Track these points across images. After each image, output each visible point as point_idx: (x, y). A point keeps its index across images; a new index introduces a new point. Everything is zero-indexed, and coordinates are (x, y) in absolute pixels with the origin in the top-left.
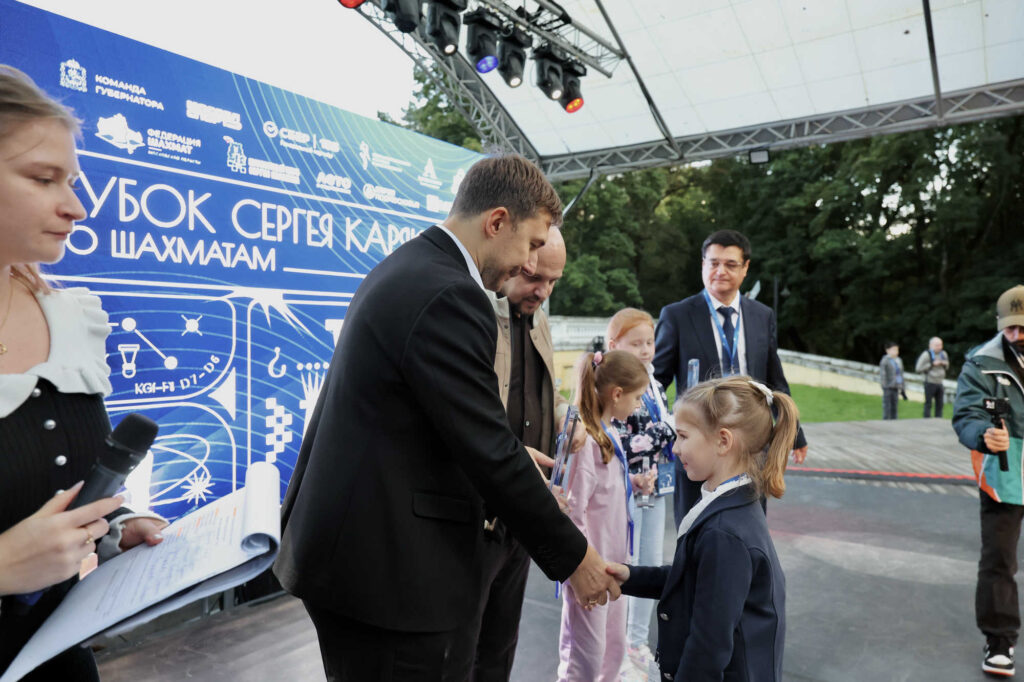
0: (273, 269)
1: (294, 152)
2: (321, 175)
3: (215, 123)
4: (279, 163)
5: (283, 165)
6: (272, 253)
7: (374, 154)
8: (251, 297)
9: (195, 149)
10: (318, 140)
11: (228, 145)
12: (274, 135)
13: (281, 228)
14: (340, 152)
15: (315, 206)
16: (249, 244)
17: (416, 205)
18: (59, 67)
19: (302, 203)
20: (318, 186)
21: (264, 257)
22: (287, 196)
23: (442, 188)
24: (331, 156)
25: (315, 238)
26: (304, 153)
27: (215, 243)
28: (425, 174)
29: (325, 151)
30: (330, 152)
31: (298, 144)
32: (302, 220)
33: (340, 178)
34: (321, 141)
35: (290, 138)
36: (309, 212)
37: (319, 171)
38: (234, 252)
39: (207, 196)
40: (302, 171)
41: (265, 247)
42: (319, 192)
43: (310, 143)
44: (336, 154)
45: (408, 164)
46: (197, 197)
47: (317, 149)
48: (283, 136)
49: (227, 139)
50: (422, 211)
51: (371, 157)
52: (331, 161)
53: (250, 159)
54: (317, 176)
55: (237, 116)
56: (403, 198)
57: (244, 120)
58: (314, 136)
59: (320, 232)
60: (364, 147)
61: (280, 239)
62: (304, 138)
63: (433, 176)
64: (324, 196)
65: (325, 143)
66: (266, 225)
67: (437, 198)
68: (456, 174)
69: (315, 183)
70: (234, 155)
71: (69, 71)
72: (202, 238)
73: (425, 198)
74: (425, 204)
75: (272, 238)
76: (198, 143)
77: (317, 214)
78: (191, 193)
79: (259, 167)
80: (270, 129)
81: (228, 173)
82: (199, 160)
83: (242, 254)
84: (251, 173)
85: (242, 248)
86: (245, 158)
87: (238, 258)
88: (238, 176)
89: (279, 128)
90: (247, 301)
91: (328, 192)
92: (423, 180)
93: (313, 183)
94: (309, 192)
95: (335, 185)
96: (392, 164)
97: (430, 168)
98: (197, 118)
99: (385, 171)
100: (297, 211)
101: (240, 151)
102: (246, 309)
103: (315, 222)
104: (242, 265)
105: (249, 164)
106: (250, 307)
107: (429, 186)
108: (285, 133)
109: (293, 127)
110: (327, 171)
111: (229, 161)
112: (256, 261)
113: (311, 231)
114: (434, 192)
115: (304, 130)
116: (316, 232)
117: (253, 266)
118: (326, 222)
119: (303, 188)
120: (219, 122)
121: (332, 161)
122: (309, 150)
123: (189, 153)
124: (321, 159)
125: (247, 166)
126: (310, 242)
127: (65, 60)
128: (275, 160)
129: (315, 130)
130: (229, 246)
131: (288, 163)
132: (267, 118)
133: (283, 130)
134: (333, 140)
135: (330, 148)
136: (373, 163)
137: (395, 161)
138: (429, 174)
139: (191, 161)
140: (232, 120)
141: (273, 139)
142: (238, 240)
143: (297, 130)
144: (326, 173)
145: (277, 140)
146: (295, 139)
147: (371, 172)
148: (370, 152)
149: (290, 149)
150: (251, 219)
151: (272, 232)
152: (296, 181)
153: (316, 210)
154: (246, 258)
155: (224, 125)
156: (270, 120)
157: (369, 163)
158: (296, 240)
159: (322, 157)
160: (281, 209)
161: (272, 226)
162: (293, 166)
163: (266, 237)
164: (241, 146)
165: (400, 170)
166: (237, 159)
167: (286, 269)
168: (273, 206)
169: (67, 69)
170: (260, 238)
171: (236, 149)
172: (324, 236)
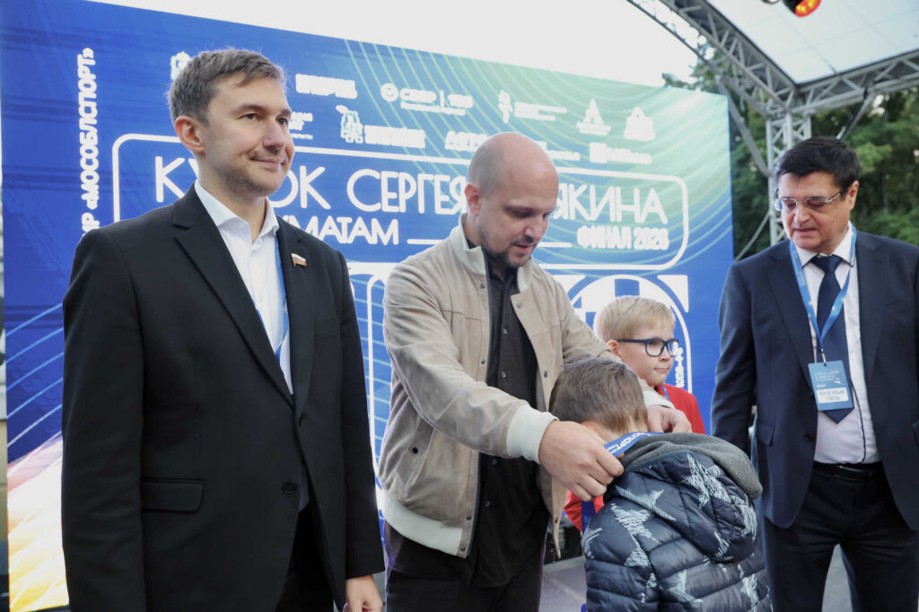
0: (396, 242)
1: (418, 114)
2: (451, 134)
3: (327, 95)
4: (400, 127)
5: (405, 129)
6: (394, 224)
7: (517, 104)
8: (371, 274)
9: (306, 124)
10: (446, 96)
11: (342, 115)
12: (394, 99)
13: (404, 196)
14: (474, 107)
15: (444, 169)
16: (367, 218)
17: (576, 156)
18: (169, 61)
19: (428, 168)
20: (447, 147)
21: (385, 230)
22: (411, 162)
23: (610, 133)
24: (462, 113)
25: (444, 205)
26: (430, 114)
27: (330, 219)
28: (586, 120)
29: (455, 108)
30: (462, 108)
31: (423, 104)
32: (429, 188)
33: (475, 135)
34: (449, 97)
35: (412, 100)
36: (436, 176)
37: (448, 130)
38: (350, 227)
39: (320, 170)
40: (427, 133)
41: (385, 219)
42: (449, 154)
43: (437, 102)
44: (469, 110)
45: (563, 110)
46: (309, 171)
47: (445, 106)
48: (404, 98)
49: (341, 109)
50: (584, 163)
51: (513, 107)
52: (462, 118)
53: (366, 127)
54: (445, 137)
55: (352, 83)
56: (557, 149)
57: (358, 88)
58: (442, 93)
59: (451, 198)
60: (504, 98)
61: (402, 208)
62: (431, 96)
63: (599, 119)
64: (455, 157)
65: (455, 99)
66: (386, 195)
67: (604, 145)
68: (629, 115)
69: (444, 144)
70: (348, 125)
71: (179, 64)
72: (315, 215)
73: (588, 148)
74: (588, 154)
75: (394, 209)
76: (309, 117)
77: (446, 178)
78: (303, 169)
79: (376, 135)
80: (389, 92)
81: (342, 144)
82: (310, 134)
83: (360, 228)
84: (368, 142)
85: (360, 221)
86: (361, 126)
87: (355, 232)
88: (354, 146)
89: (399, 89)
90: (366, 277)
91: (459, 153)
92: (584, 127)
93: (441, 144)
94: (435, 154)
95: (469, 144)
96: (541, 112)
97: (593, 111)
98: (308, 92)
99: (533, 122)
100: (422, 177)
101: (355, 120)
102: (366, 286)
103: (445, 188)
104: (360, 241)
105: (366, 132)
106: (370, 284)
107: (593, 133)
108: (406, 94)
109: (415, 86)
110: (458, 129)
111: (343, 132)
112: (375, 234)
113: (439, 197)
114: (599, 139)
115: (429, 87)
116: (446, 198)
117: (372, 240)
118: (458, 187)
119: (429, 151)
120: (332, 93)
121: (465, 118)
122: (435, 109)
123: (301, 129)
124: (451, 118)
125: (364, 135)
126: (439, 210)
127: (175, 54)
128: (396, 124)
129: (443, 86)
130: (344, 221)
131: (411, 126)
132: (384, 81)
133: (404, 91)
134: (463, 94)
135: (461, 103)
136: (518, 115)
137: (544, 108)
138: (592, 119)
139: (302, 137)
140: (345, 88)
141: (393, 103)
142: (354, 213)
143: (419, 88)
144: (457, 132)
145: (397, 103)
146: (418, 99)
147: (513, 124)
148: (513, 102)
149: (413, 111)
150: (369, 190)
151: (394, 202)
152: (422, 145)
153: (445, 174)
154: (364, 232)
155: (337, 95)
156: (390, 82)
157: (512, 115)
158: (422, 209)
159: (452, 116)
160: (403, 177)
161: (393, 196)
162: (417, 128)
163: (387, 208)
164: (356, 113)
165: (552, 118)
166: (351, 129)
167: (411, 241)
168: (393, 175)
169: (178, 62)
170: (381, 210)
171: (351, 119)
172: (455, 202)
